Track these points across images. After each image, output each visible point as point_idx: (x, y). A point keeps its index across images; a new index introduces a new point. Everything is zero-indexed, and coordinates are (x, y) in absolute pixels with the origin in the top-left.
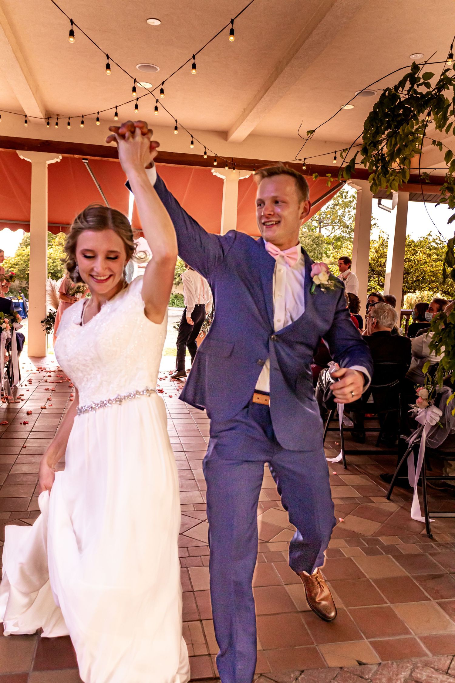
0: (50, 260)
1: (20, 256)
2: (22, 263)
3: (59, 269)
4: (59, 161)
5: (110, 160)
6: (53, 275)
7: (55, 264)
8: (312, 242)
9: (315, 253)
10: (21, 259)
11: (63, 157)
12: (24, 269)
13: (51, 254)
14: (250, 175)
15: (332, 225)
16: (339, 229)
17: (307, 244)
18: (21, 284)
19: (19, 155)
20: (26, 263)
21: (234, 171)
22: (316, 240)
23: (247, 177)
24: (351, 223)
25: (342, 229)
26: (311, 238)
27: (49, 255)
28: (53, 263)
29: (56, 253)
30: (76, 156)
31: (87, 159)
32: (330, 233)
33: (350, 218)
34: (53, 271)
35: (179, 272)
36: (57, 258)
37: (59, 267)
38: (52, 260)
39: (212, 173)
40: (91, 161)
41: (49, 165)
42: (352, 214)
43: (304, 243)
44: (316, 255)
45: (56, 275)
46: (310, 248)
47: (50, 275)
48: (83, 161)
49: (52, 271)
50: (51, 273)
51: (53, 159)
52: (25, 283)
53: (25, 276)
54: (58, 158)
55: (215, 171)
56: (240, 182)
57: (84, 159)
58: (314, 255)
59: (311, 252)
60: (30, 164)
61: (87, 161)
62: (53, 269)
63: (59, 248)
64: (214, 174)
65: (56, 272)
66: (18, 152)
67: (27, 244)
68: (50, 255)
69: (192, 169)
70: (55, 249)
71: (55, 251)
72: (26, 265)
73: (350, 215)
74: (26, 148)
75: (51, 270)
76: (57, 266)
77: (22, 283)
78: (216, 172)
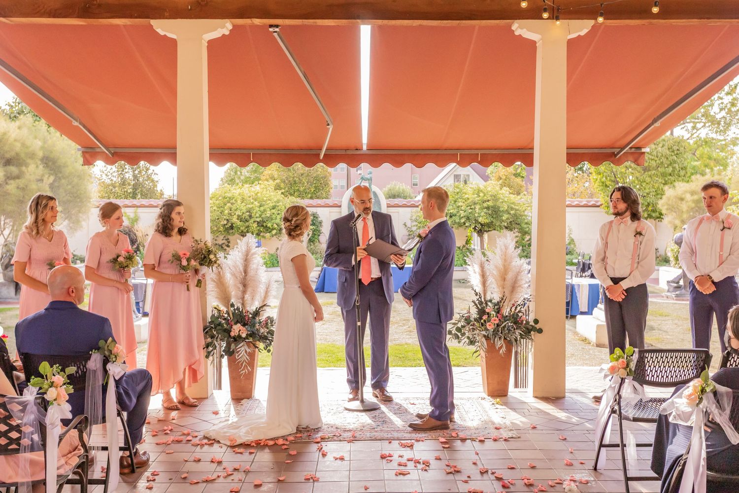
0: (256, 203)
1: (213, 199)
2: (215, 210)
3: (268, 215)
4: (227, 33)
5: (318, 24)
6: (260, 225)
7: (262, 208)
8: (668, 152)
9: (674, 168)
10: (214, 203)
11: (234, 26)
12: (218, 219)
13: (258, 193)
14: (590, 28)
15: (694, 122)
16: (704, 126)
17: (660, 155)
18: (216, 240)
19: (154, 28)
20: (222, 209)
21: (558, 23)
22: (675, 148)
23: (583, 33)
24: (724, 117)
25: (711, 128)
26: (666, 144)
27: (254, 195)
28: (260, 206)
29: (264, 192)
30: (257, 21)
31: (277, 26)
32: (690, 135)
33: (721, 110)
34: (261, 219)
35: (451, 211)
36: (265, 199)
37: (268, 213)
38: (259, 203)
39: (514, 31)
40: (284, 28)
41: (210, 42)
42: (725, 103)
43: (655, 153)
44: (676, 172)
45: (265, 224)
46: (664, 160)
47: (256, 226)
48: (271, 29)
49: (258, 220)
50: (257, 222)
51: (215, 30)
52: (222, 238)
53: (219, 228)
54: (223, 27)
55: (519, 27)
56: (570, 43)
57: (271, 26)
58: (673, 171)
59: (668, 167)
60: (174, 42)
61: (277, 30)
62: (260, 216)
63: (269, 183)
64: (517, 33)
65: (265, 220)
66: (153, 22)
67: (230, 178)
68: (256, 195)
69: (474, 27)
70: (262, 186)
71: (263, 188)
72: (221, 213)
73: (722, 103)
74: (167, 14)
75: (257, 217)
76: (265, 210)
77: (217, 238)
78: (521, 27)
